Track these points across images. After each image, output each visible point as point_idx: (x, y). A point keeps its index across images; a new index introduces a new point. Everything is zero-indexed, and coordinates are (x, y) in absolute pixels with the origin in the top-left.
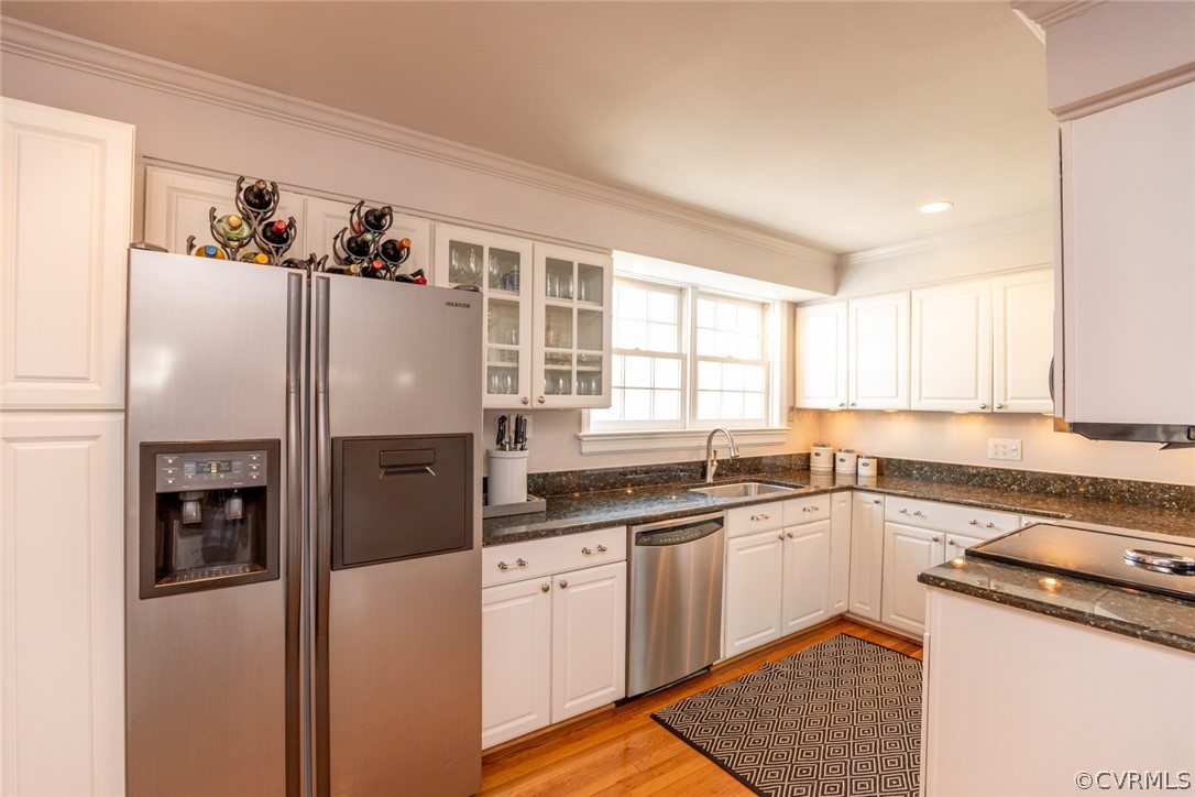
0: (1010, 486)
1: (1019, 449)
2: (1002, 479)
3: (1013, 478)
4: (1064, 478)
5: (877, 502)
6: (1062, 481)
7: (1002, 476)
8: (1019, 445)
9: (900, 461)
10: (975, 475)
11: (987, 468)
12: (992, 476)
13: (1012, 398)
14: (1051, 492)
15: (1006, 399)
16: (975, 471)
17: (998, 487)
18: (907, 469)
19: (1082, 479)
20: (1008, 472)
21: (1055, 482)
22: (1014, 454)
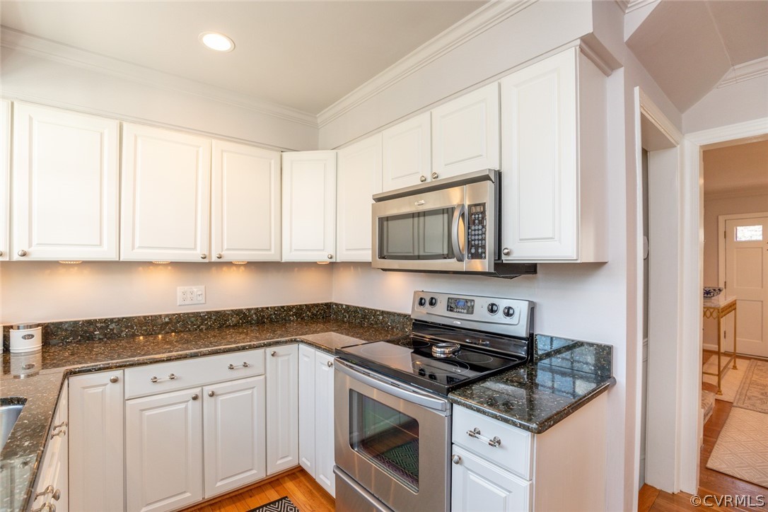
0: (199, 327)
1: (204, 293)
2: (192, 322)
3: (202, 319)
4: (238, 313)
5: (115, 381)
6: (237, 315)
7: (193, 319)
8: (204, 291)
9: (76, 323)
10: (167, 323)
11: (179, 315)
12: (183, 321)
13: (228, 249)
14: (230, 325)
15: (222, 251)
16: (167, 320)
17: (189, 330)
18: (86, 332)
19: (249, 310)
20: (197, 315)
21: (232, 316)
22: (200, 298)
